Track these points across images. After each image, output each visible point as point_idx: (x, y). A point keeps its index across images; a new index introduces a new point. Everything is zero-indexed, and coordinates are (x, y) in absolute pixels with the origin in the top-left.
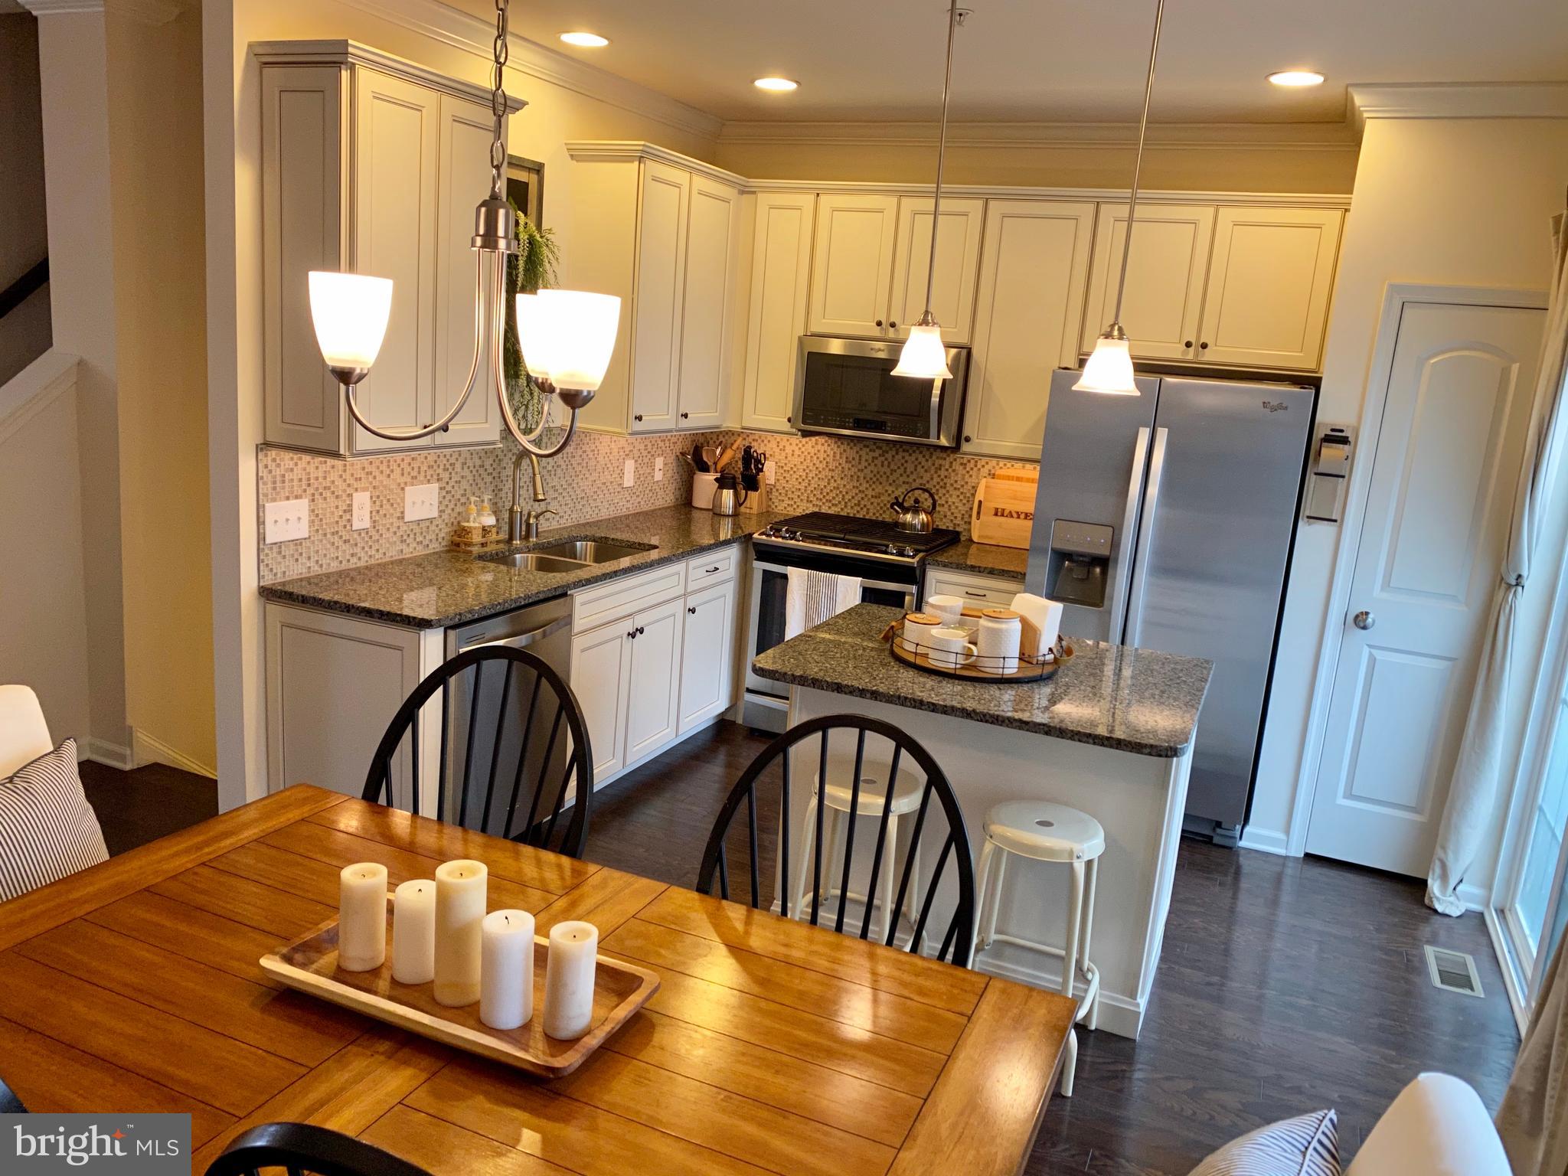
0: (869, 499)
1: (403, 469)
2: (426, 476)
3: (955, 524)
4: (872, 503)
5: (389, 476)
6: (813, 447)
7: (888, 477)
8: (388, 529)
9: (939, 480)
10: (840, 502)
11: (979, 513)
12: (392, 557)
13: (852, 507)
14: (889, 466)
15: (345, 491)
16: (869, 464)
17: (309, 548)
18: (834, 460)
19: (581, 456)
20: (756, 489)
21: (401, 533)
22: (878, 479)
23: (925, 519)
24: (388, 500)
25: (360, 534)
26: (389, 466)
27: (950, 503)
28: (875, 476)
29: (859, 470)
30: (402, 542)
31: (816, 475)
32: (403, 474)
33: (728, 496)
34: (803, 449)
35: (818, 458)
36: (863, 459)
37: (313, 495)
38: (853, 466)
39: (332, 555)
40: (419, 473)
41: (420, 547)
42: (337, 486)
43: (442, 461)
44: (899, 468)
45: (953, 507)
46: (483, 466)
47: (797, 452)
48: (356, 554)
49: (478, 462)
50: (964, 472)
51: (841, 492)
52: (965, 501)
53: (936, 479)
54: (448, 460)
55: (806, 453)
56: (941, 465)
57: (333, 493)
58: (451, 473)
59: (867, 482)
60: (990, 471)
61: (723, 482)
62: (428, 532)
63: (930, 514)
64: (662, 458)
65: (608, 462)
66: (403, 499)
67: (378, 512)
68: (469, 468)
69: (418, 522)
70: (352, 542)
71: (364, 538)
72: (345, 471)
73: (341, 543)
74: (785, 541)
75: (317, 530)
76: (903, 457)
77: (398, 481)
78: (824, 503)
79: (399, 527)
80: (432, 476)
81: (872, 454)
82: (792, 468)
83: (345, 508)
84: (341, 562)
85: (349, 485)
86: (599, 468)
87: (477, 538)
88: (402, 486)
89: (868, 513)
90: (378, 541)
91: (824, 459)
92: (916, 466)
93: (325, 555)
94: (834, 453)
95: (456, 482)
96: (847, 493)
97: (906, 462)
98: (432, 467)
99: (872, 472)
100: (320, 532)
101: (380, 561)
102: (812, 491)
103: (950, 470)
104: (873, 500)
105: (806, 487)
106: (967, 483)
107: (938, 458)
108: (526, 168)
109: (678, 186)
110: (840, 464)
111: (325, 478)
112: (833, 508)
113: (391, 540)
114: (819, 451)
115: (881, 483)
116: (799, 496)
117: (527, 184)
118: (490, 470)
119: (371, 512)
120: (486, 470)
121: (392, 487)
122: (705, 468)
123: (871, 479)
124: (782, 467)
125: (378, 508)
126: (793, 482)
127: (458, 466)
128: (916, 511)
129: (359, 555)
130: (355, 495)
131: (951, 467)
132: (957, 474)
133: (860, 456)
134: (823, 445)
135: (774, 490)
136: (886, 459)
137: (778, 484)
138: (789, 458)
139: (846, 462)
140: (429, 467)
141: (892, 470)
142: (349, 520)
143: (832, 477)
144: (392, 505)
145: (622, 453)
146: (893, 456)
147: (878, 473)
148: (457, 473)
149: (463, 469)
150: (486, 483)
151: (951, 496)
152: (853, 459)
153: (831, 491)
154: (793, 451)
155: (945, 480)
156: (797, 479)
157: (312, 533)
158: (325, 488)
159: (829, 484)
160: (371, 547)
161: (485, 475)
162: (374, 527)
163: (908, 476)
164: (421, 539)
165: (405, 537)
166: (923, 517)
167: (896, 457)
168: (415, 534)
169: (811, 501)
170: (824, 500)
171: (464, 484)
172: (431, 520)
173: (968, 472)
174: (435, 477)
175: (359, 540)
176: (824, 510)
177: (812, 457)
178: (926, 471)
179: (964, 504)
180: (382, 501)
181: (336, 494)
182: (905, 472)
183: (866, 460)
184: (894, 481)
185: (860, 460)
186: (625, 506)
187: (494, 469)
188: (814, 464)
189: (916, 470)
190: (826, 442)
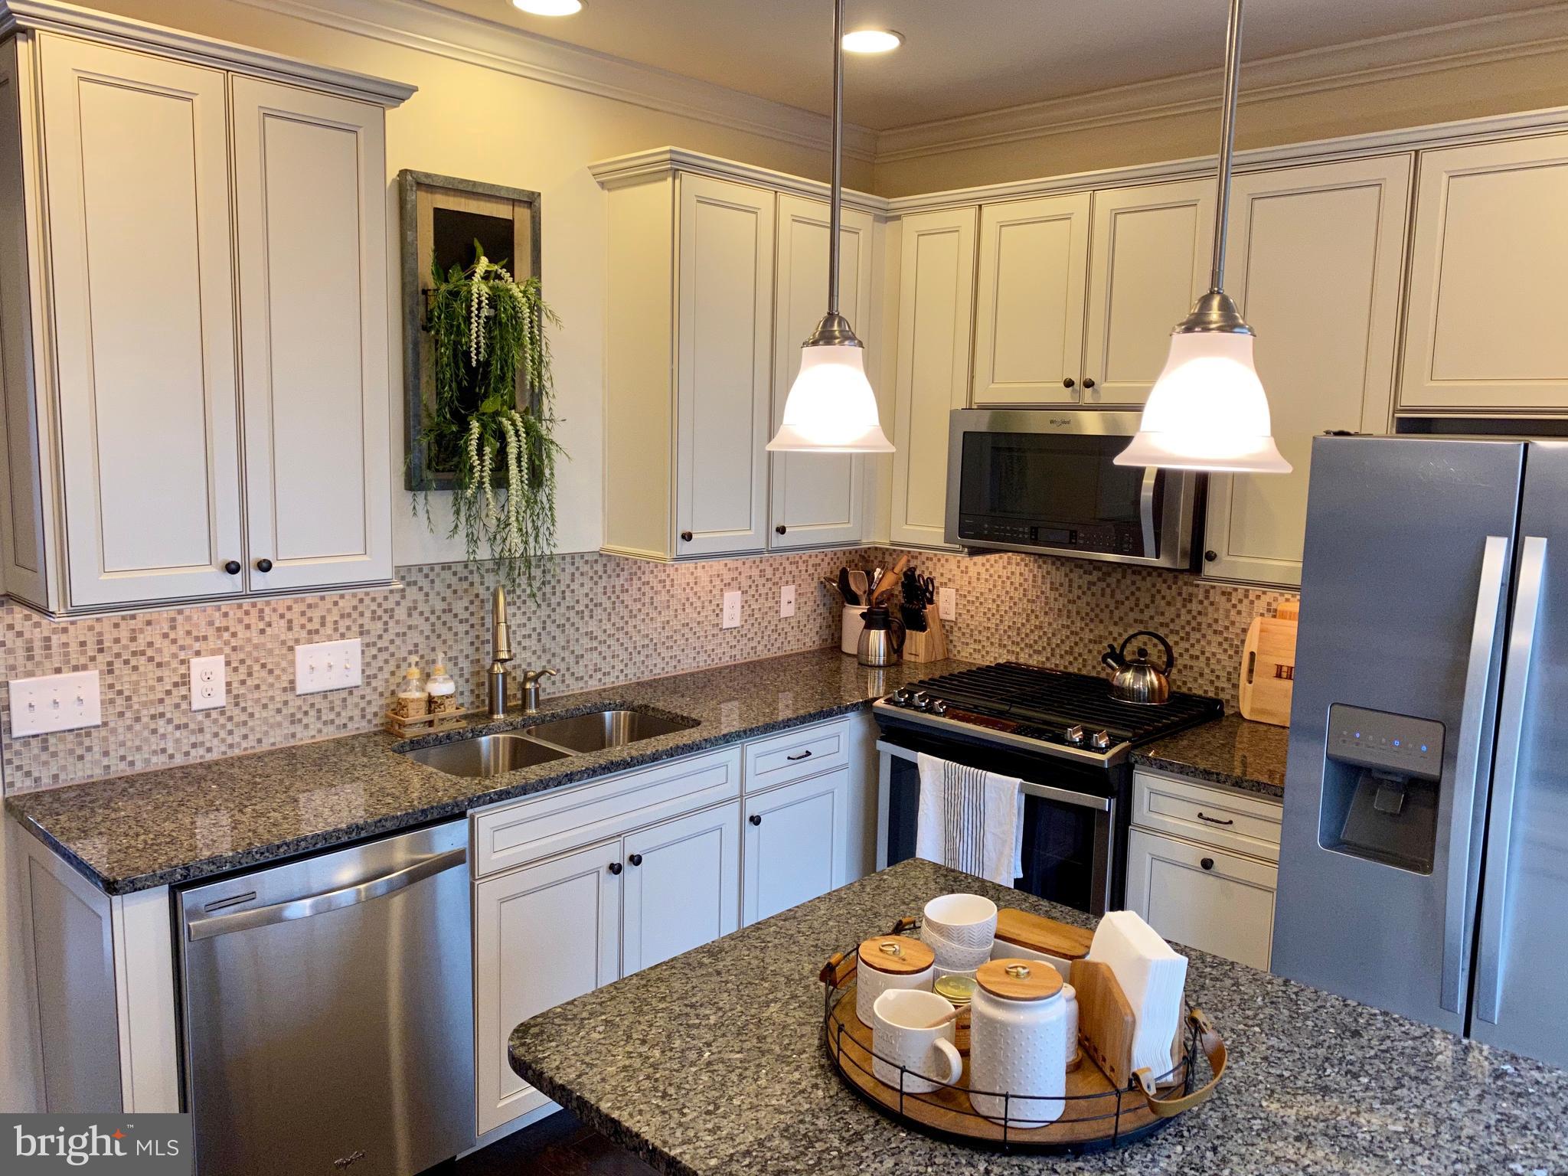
0: (1085, 646)
1: (290, 621)
2: (336, 630)
3: (1217, 688)
4: (1090, 651)
5: (262, 631)
6: (1004, 567)
7: (1111, 612)
8: (265, 706)
9: (1189, 617)
10: (1044, 648)
11: (1251, 671)
12: (273, 744)
13: (1062, 656)
14: (1112, 596)
15: (174, 656)
16: (1084, 593)
17: (105, 739)
18: (1034, 586)
19: (640, 589)
20: (923, 629)
21: (292, 710)
22: (1097, 616)
23: (1156, 683)
24: (263, 666)
25: (208, 716)
26: (261, 618)
27: (1207, 655)
28: (1092, 610)
29: (1069, 601)
30: (293, 722)
31: (1010, 608)
32: (290, 628)
33: (878, 639)
34: (992, 571)
35: (1012, 583)
36: (1075, 585)
37: (110, 664)
38: (1060, 595)
39: (154, 747)
40: (323, 624)
41: (331, 728)
42: (160, 651)
43: (368, 607)
44: (1127, 598)
45: (1213, 661)
46: (450, 611)
47: (984, 576)
48: (202, 744)
49: (439, 606)
50: (1229, 606)
51: (1045, 633)
52: (1231, 652)
53: (1185, 617)
54: (380, 605)
55: (996, 577)
56: (1191, 595)
57: (151, 659)
58: (386, 623)
59: (1082, 619)
60: (1269, 604)
61: (871, 621)
62: (345, 707)
63: (1163, 673)
64: (793, 587)
65: (691, 595)
66: (292, 663)
67: (243, 682)
68: (421, 613)
69: (325, 694)
70: (192, 726)
71: (215, 721)
72: (173, 628)
73: (170, 728)
74: (920, 715)
75: (121, 714)
76: (1134, 583)
77: (283, 637)
78: (1022, 649)
79: (286, 703)
80: (349, 628)
81: (1088, 578)
82: (977, 598)
83: (177, 679)
84: (171, 757)
85: (182, 648)
86: (674, 603)
87: (416, 714)
88: (290, 643)
89: (1084, 666)
90: (245, 723)
91: (1021, 585)
92: (1153, 596)
93: (139, 749)
94: (1034, 576)
95: (398, 635)
96: (1054, 635)
97: (1139, 589)
98: (349, 615)
99: (1088, 604)
100: (128, 715)
101: (249, 752)
102: (1005, 631)
103: (1206, 603)
104: (1091, 646)
105: (997, 625)
106: (1233, 623)
107: (1186, 584)
108: (508, 199)
109: (753, 211)
110: (1043, 593)
111: (133, 639)
112: (1035, 657)
113: (271, 721)
114: (1012, 573)
115: (1101, 621)
116: (988, 638)
117: (509, 225)
118: (466, 615)
119: (229, 684)
120: (456, 616)
121: (269, 646)
122: (855, 600)
123: (1087, 614)
124: (965, 596)
125: (243, 677)
126: (980, 618)
127: (401, 613)
128: (1141, 669)
129: (208, 745)
130: (194, 661)
131: (1207, 597)
132: (1217, 610)
133: (1071, 581)
134: (1018, 564)
135: (956, 629)
136: (1108, 585)
137: (960, 620)
138: (973, 585)
139: (1051, 589)
140: (342, 616)
141: (1117, 602)
142: (184, 697)
143: (1032, 611)
144: (271, 672)
145: (717, 582)
146: (1118, 581)
147: (1097, 606)
148: (398, 622)
149: (410, 615)
150: (456, 634)
151: (1209, 643)
152: (1061, 585)
153: (1032, 631)
154: (979, 574)
155: (1199, 619)
156: (985, 614)
157: (112, 718)
158: (134, 653)
159: (1028, 621)
160: (231, 733)
161: (455, 624)
162: (237, 704)
163: (1142, 611)
164: (332, 716)
165: (299, 716)
166: (1152, 678)
167: (1123, 581)
168: (319, 711)
169: (1005, 646)
170: (1023, 645)
171: (414, 637)
172: (351, 691)
173: (1234, 606)
174: (355, 629)
175: (207, 723)
176: (1023, 659)
177: (1003, 582)
178: (1169, 604)
179: (1230, 657)
180: (250, 667)
181: (157, 659)
182: (1137, 605)
183: (1080, 587)
184: (1121, 619)
185: (1070, 586)
186: (724, 654)
187: (472, 614)
188: (1007, 592)
189: (1153, 602)
190: (1022, 560)
